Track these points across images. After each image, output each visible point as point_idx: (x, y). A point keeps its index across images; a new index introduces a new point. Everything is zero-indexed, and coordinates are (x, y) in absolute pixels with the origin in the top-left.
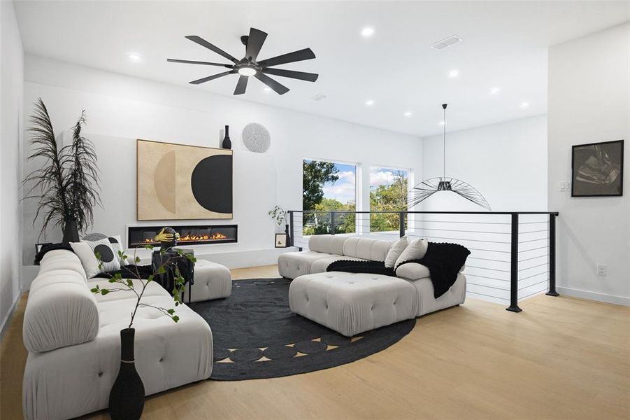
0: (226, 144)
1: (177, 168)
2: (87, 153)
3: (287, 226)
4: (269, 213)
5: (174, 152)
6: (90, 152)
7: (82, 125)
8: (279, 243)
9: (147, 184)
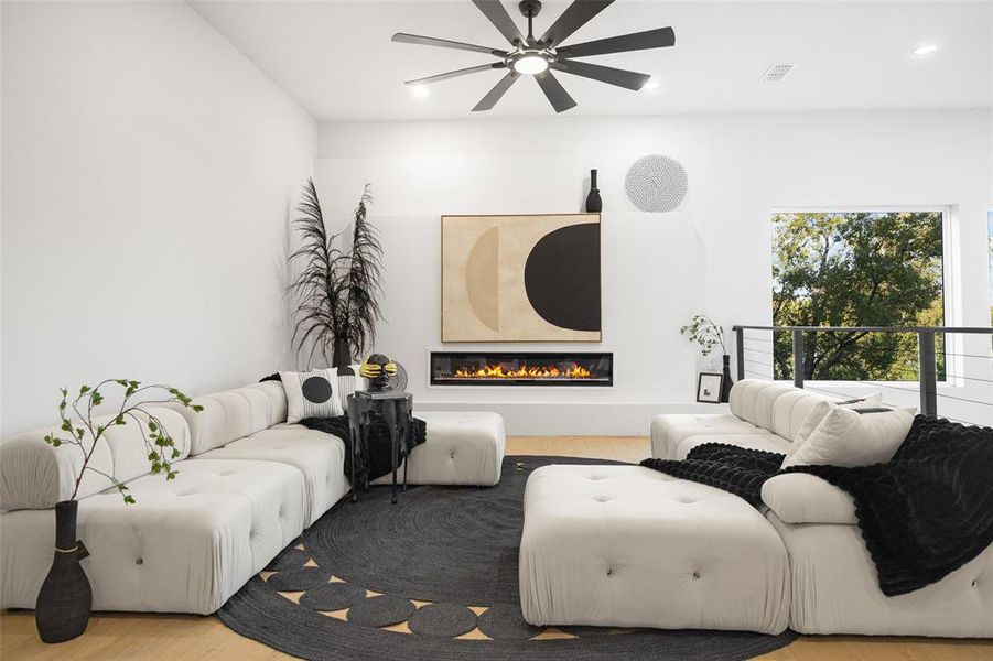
0: (593, 203)
1: (500, 256)
2: (371, 244)
3: (726, 359)
4: (682, 331)
5: (496, 228)
6: (374, 242)
7: (367, 205)
8: (706, 393)
9: (456, 284)
